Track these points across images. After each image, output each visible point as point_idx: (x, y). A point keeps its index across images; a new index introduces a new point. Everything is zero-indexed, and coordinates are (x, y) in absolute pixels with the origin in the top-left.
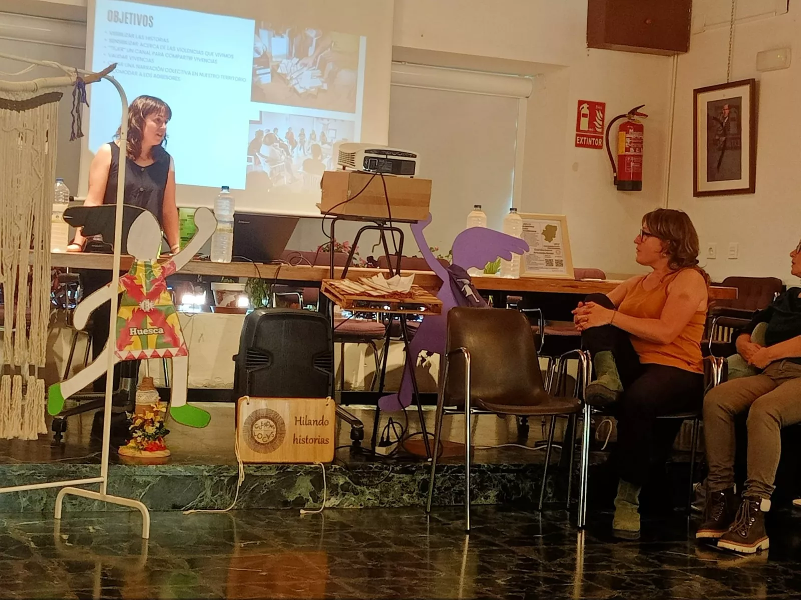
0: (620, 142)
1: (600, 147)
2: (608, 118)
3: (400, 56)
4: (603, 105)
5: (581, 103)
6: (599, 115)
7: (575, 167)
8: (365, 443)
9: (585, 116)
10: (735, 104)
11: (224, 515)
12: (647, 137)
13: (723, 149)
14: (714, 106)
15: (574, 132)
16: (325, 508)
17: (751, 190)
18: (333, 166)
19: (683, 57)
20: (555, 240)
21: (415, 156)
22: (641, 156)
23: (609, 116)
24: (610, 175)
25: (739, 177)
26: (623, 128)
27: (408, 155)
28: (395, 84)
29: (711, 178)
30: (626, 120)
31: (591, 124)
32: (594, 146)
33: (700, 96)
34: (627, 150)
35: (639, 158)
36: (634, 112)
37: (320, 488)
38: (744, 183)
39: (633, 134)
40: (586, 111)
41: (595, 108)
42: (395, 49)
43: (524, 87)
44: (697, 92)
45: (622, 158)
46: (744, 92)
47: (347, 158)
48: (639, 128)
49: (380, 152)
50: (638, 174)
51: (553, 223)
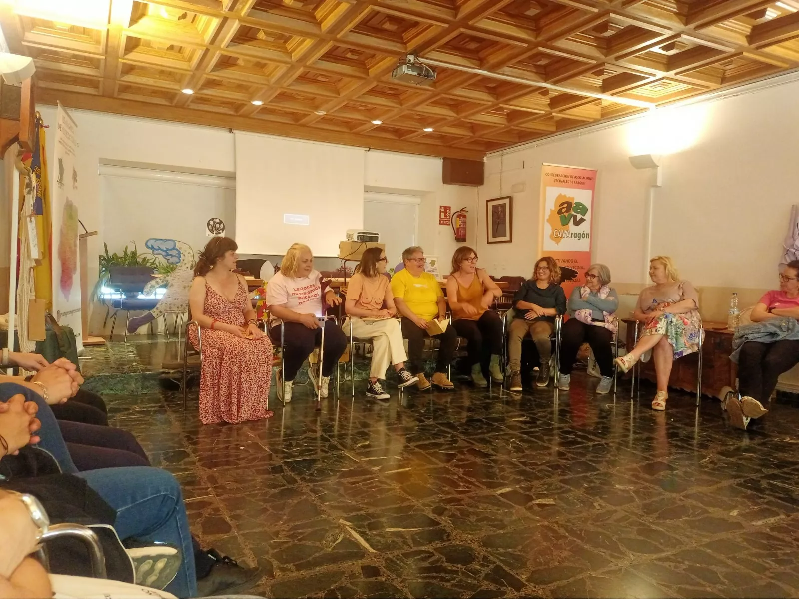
0: (457, 222)
1: (449, 225)
2: (452, 213)
3: (367, 189)
4: (450, 207)
5: (441, 207)
6: (448, 211)
7: (440, 233)
8: (361, 352)
9: (443, 212)
10: (503, 206)
11: (305, 386)
12: (468, 220)
13: (499, 224)
14: (494, 207)
15: (439, 219)
16: (346, 381)
17: (511, 241)
18: (344, 239)
19: (481, 187)
20: (435, 266)
21: (378, 234)
22: (465, 228)
23: (452, 212)
24: (453, 236)
25: (506, 236)
26: (459, 217)
27: (375, 234)
28: (366, 201)
29: (494, 236)
30: (459, 213)
31: (445, 215)
32: (447, 224)
33: (489, 203)
34: (460, 225)
35: (465, 229)
36: (462, 210)
37: (344, 373)
38: (508, 238)
39: (462, 219)
40: (443, 210)
41: (446, 209)
42: (365, 187)
43: (418, 200)
44: (488, 201)
45: (458, 229)
46: (507, 201)
47: (350, 236)
48: (465, 217)
49: (363, 233)
50: (465, 235)
51: (435, 259)
